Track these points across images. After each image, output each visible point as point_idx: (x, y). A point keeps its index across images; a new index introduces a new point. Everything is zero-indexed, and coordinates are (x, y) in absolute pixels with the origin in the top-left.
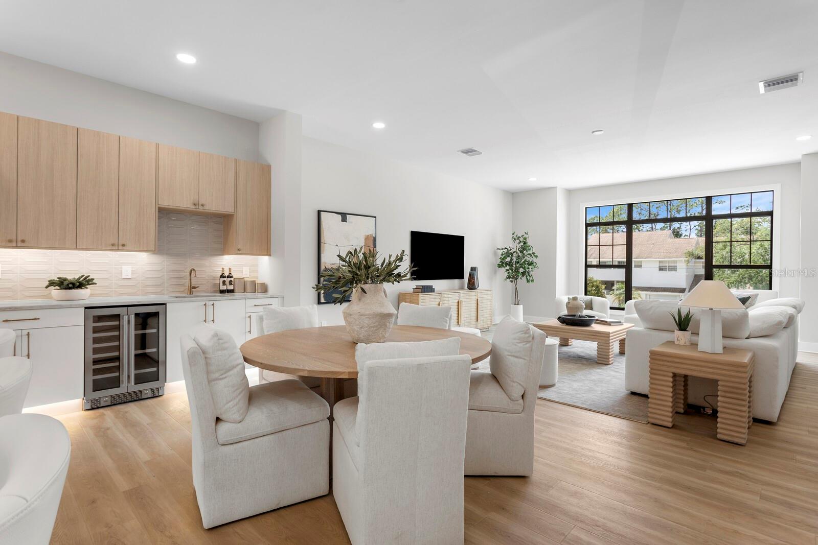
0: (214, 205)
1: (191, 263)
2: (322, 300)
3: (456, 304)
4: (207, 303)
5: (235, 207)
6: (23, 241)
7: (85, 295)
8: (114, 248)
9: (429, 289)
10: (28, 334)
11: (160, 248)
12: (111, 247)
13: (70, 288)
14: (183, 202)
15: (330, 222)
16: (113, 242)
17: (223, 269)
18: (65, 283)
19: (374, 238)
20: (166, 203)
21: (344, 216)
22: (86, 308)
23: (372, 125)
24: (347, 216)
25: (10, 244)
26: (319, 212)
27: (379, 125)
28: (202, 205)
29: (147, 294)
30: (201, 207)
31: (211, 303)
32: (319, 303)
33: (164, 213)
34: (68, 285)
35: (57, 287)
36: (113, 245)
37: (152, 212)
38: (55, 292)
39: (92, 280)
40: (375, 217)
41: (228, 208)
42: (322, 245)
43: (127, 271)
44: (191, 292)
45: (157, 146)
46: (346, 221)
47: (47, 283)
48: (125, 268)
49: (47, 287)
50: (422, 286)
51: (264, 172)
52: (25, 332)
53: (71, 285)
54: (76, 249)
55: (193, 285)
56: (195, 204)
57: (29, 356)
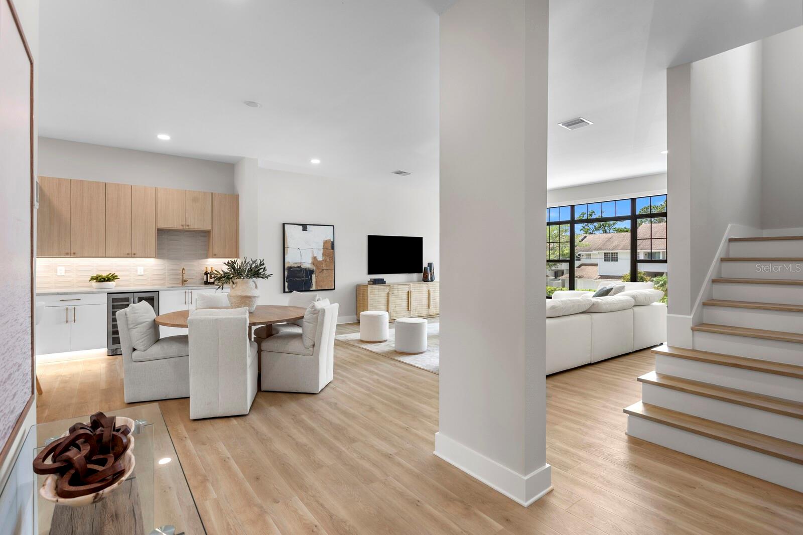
0: (196, 225)
1: (184, 264)
2: (287, 290)
3: (407, 294)
4: (187, 291)
5: (212, 226)
6: (74, 254)
7: (112, 286)
9: (382, 282)
10: (74, 308)
11: (159, 255)
12: (127, 256)
13: (102, 281)
14: (173, 223)
15: (294, 233)
16: (127, 252)
17: (206, 268)
18: (99, 278)
19: (332, 242)
20: (162, 225)
21: (305, 227)
22: (108, 293)
23: (310, 161)
24: (308, 226)
25: (67, 255)
26: (284, 224)
27: (316, 161)
28: (188, 226)
30: (187, 227)
31: (190, 291)
32: (284, 292)
33: (161, 232)
34: (101, 279)
35: (95, 281)
36: (128, 254)
37: (153, 232)
38: (94, 283)
39: (116, 276)
40: (333, 226)
41: (207, 227)
42: (286, 248)
43: (140, 271)
44: (183, 284)
45: (156, 189)
46: (307, 231)
47: (90, 279)
48: (139, 268)
49: (90, 281)
50: (374, 279)
51: (234, 199)
52: (73, 307)
53: (102, 280)
54: (105, 257)
55: (184, 279)
56: (182, 226)
57: (75, 321)
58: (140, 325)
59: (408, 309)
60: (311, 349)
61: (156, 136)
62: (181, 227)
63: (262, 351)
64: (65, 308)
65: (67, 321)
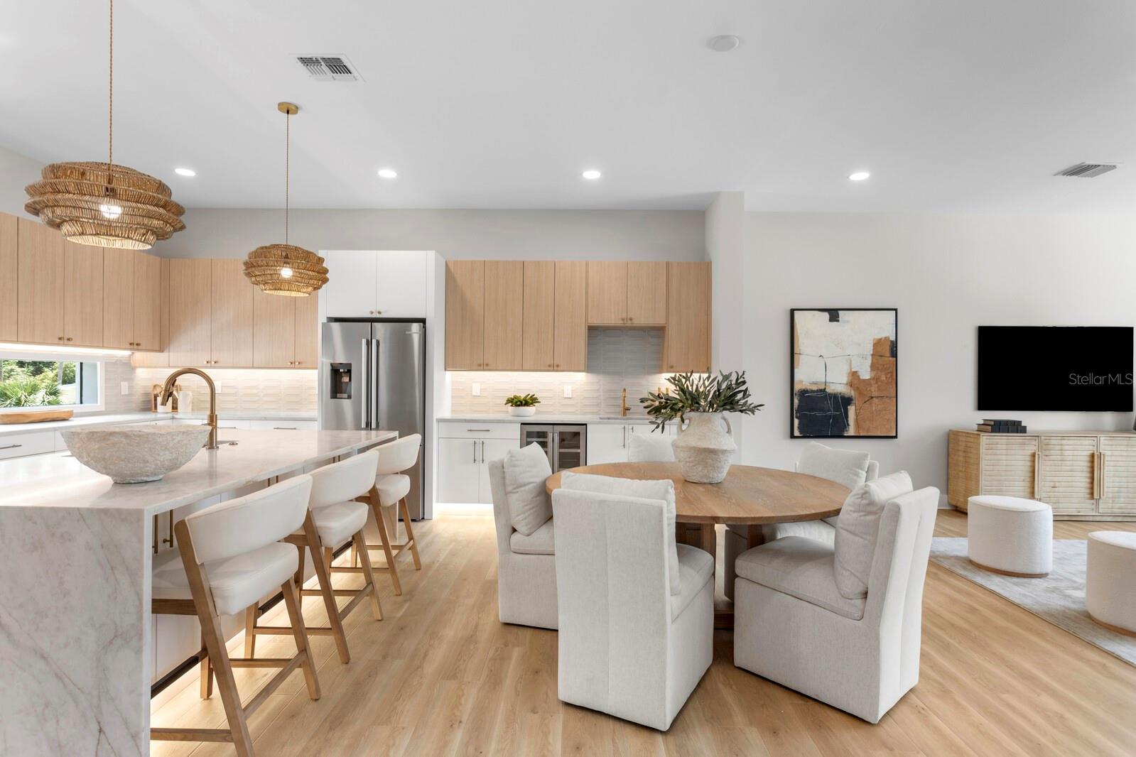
0: (643, 318)
1: (626, 382)
2: (797, 433)
4: (626, 426)
5: (667, 319)
6: (487, 365)
7: (530, 413)
8: (550, 368)
9: (1017, 428)
10: (483, 443)
11: (589, 369)
12: (548, 368)
13: (519, 406)
14: (611, 318)
15: (812, 327)
16: (548, 363)
17: (659, 389)
18: (515, 400)
19: (892, 342)
20: (596, 320)
21: (834, 314)
22: (522, 424)
23: (848, 177)
24: (840, 312)
25: (479, 368)
26: (792, 311)
27: (860, 176)
28: (631, 319)
29: (585, 414)
30: (629, 322)
31: (631, 427)
32: (792, 436)
33: (593, 330)
34: (517, 402)
35: (510, 404)
36: (550, 366)
37: (583, 332)
38: (510, 408)
39: (536, 399)
40: (896, 310)
41: (660, 321)
42: (796, 356)
43: (568, 391)
44: (624, 415)
45: (587, 264)
46: (838, 321)
47: (505, 402)
48: (566, 388)
49: (506, 404)
50: (995, 421)
51: (702, 271)
52: (482, 441)
53: (518, 403)
54: (523, 370)
55: (627, 406)
56: (623, 320)
57: (483, 461)
58: (523, 489)
59: (1092, 494)
60: (859, 602)
61: (581, 174)
62: (621, 322)
63: (737, 576)
64: (473, 441)
65: (475, 460)
